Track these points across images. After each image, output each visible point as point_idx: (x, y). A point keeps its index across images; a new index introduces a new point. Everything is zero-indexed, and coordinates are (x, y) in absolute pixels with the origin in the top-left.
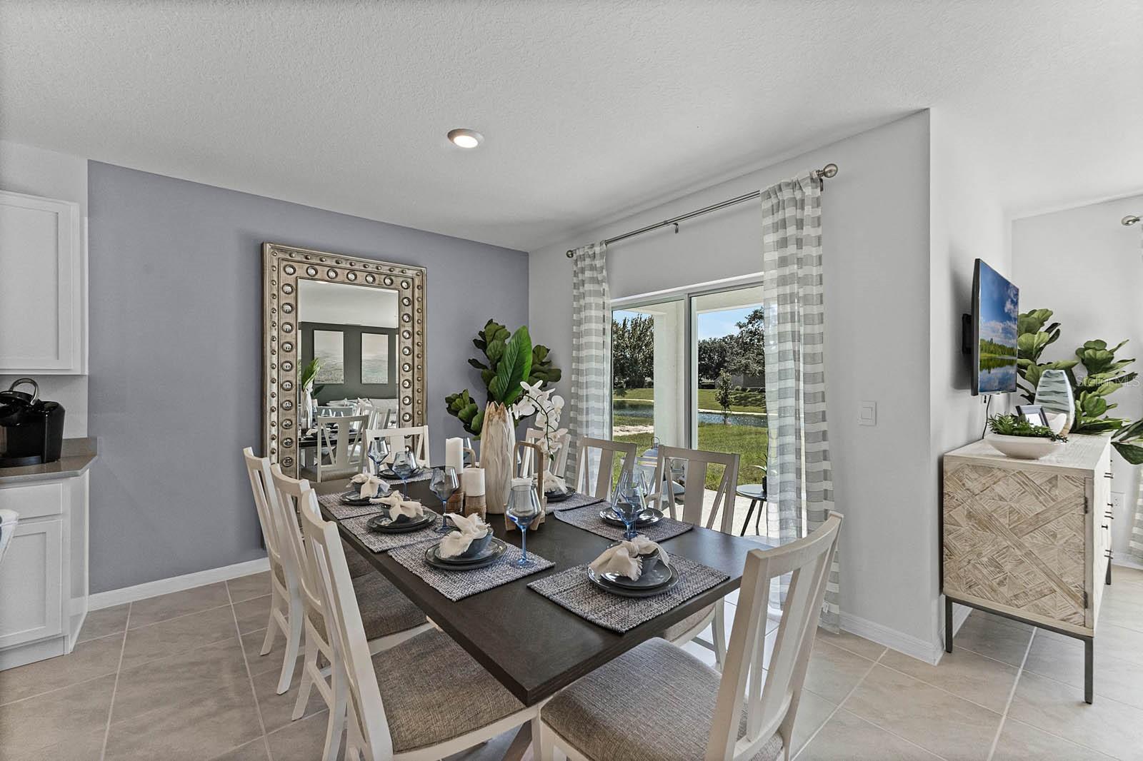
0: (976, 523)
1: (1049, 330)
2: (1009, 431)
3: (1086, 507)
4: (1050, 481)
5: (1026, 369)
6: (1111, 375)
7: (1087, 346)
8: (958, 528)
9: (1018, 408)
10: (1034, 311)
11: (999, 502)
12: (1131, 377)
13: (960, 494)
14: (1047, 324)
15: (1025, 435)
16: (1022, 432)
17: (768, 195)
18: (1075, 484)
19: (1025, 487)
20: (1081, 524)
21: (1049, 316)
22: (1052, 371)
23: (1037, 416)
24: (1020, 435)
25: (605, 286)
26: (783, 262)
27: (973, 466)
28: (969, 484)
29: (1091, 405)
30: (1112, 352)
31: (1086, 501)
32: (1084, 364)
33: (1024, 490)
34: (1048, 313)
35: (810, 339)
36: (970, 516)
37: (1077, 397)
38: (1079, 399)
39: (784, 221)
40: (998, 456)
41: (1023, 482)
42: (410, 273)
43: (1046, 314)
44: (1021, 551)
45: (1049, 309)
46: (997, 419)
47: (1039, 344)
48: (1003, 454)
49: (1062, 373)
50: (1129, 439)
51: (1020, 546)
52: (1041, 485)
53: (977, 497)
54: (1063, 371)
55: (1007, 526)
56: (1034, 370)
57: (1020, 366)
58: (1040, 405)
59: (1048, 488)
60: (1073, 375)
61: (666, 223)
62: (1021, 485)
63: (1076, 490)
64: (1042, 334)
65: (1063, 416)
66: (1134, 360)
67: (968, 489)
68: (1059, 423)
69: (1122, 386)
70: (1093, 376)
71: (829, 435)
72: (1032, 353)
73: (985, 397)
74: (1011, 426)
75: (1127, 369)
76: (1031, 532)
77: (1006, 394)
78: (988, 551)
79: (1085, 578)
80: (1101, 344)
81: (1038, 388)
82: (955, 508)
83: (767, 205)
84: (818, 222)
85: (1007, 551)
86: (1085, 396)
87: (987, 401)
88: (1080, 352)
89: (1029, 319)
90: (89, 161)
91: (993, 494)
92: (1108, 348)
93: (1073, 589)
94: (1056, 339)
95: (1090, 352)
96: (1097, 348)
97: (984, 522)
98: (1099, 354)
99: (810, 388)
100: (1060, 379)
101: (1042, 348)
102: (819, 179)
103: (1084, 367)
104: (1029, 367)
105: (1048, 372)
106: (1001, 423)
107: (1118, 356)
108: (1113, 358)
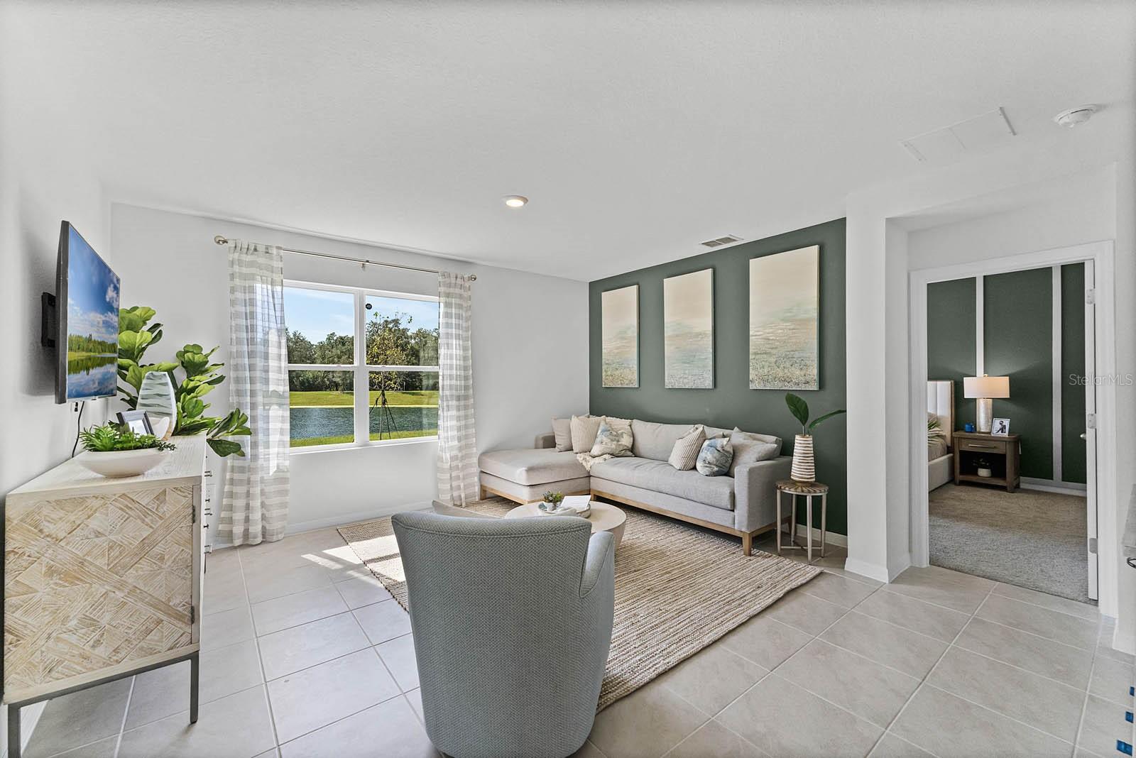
0: (60, 579)
1: (151, 330)
2: (109, 445)
3: (194, 516)
4: (157, 498)
5: (128, 371)
6: (206, 378)
7: (186, 349)
8: (31, 595)
9: (119, 415)
10: (135, 308)
11: (95, 539)
12: (221, 379)
13: (34, 547)
14: (150, 324)
15: (130, 449)
16: (125, 445)
18: (184, 494)
19: (127, 511)
20: (187, 535)
21: (151, 316)
22: (155, 373)
23: (140, 423)
24: (123, 449)
27: (57, 501)
28: (49, 528)
29: (190, 407)
30: (207, 356)
31: (194, 510)
32: (184, 367)
33: (127, 516)
34: (150, 313)
36: (51, 572)
37: (178, 400)
38: (179, 401)
40: (95, 479)
41: (127, 506)
44: (123, 591)
45: (152, 309)
46: (93, 432)
47: (140, 345)
48: (100, 476)
49: (165, 375)
50: (220, 434)
51: (120, 585)
52: (146, 505)
53: (62, 543)
54: (166, 373)
55: (105, 568)
56: (137, 372)
57: (121, 367)
58: (144, 410)
59: (155, 506)
60: (174, 377)
62: (125, 511)
63: (184, 500)
64: (144, 336)
65: (167, 419)
66: (223, 364)
67: (47, 536)
68: (163, 427)
69: (214, 387)
70: (192, 378)
72: (133, 353)
73: (77, 404)
74: (113, 438)
75: (217, 372)
76: (136, 563)
77: (103, 399)
79: (192, 592)
80: (197, 348)
81: (141, 391)
82: (26, 568)
85: (105, 599)
86: (185, 397)
87: (79, 409)
88: (181, 355)
89: (131, 316)
91: (86, 532)
92: (204, 352)
93: (180, 609)
94: (158, 340)
95: (189, 355)
96: (195, 351)
97: (72, 574)
98: (198, 358)
100: (163, 381)
101: (144, 349)
103: (184, 369)
104: (131, 369)
105: (152, 373)
106: (98, 437)
107: (212, 360)
108: (207, 362)
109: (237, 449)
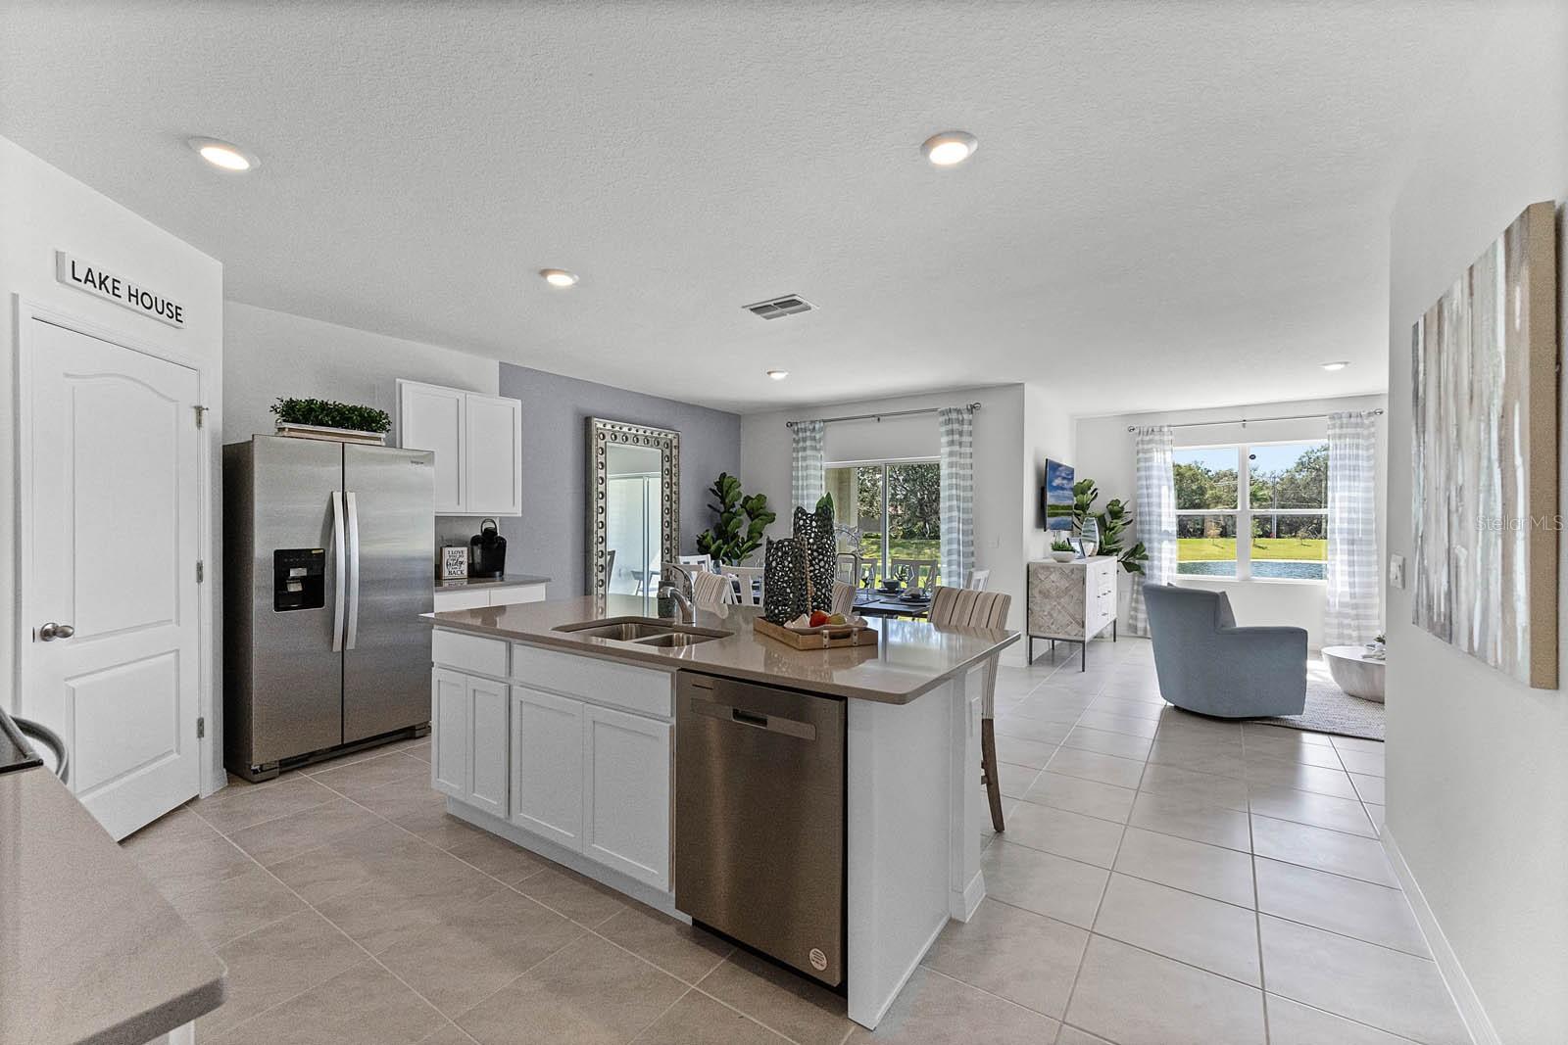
0: (1042, 596)
1: (1092, 494)
2: (1060, 549)
3: (1084, 582)
5: (1080, 516)
6: (1121, 521)
7: (1111, 503)
9: (1069, 539)
10: (1083, 483)
11: (1052, 584)
12: (1131, 522)
13: (1036, 582)
14: (1092, 489)
15: (1064, 550)
17: (943, 413)
18: (1080, 571)
23: (1078, 544)
25: (822, 453)
26: (951, 454)
27: (1044, 567)
28: (1041, 577)
30: (1122, 506)
31: (1084, 579)
32: (1109, 514)
33: (1062, 577)
35: (965, 500)
36: (1040, 592)
37: (1102, 534)
39: (952, 430)
40: (1055, 562)
42: (670, 436)
43: (1091, 483)
44: (1060, 607)
45: (1092, 480)
46: (1056, 543)
47: (1087, 502)
49: (1093, 520)
50: (1128, 558)
51: (1059, 604)
53: (1044, 583)
55: (1055, 595)
58: (1082, 537)
61: (873, 416)
63: (1080, 574)
64: (1089, 495)
65: (1092, 544)
66: (1133, 512)
67: (1041, 579)
68: (1089, 549)
69: (1126, 527)
70: (1112, 521)
71: (975, 553)
72: (1083, 508)
73: (1051, 532)
75: (1130, 517)
77: (1062, 531)
78: (1048, 608)
80: (1118, 501)
82: (1034, 589)
83: (942, 419)
84: (970, 434)
85: (1054, 607)
86: (1106, 533)
87: (1051, 534)
88: (1107, 507)
89: (1082, 486)
90: (500, 363)
91: (1049, 580)
92: (1121, 504)
93: (1079, 620)
94: (1096, 498)
95: (1112, 506)
96: (1115, 504)
97: (1045, 594)
98: (1117, 508)
99: (966, 527)
100: (1095, 523)
101: (1089, 504)
102: (972, 409)
104: (1082, 515)
105: (1089, 519)
106: (1057, 545)
107: (1125, 509)
108: (1123, 510)
109: (1138, 568)
